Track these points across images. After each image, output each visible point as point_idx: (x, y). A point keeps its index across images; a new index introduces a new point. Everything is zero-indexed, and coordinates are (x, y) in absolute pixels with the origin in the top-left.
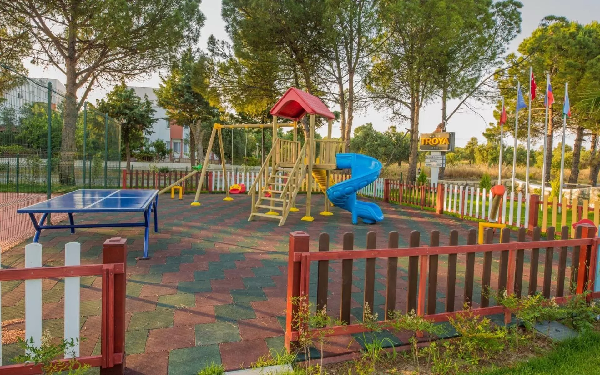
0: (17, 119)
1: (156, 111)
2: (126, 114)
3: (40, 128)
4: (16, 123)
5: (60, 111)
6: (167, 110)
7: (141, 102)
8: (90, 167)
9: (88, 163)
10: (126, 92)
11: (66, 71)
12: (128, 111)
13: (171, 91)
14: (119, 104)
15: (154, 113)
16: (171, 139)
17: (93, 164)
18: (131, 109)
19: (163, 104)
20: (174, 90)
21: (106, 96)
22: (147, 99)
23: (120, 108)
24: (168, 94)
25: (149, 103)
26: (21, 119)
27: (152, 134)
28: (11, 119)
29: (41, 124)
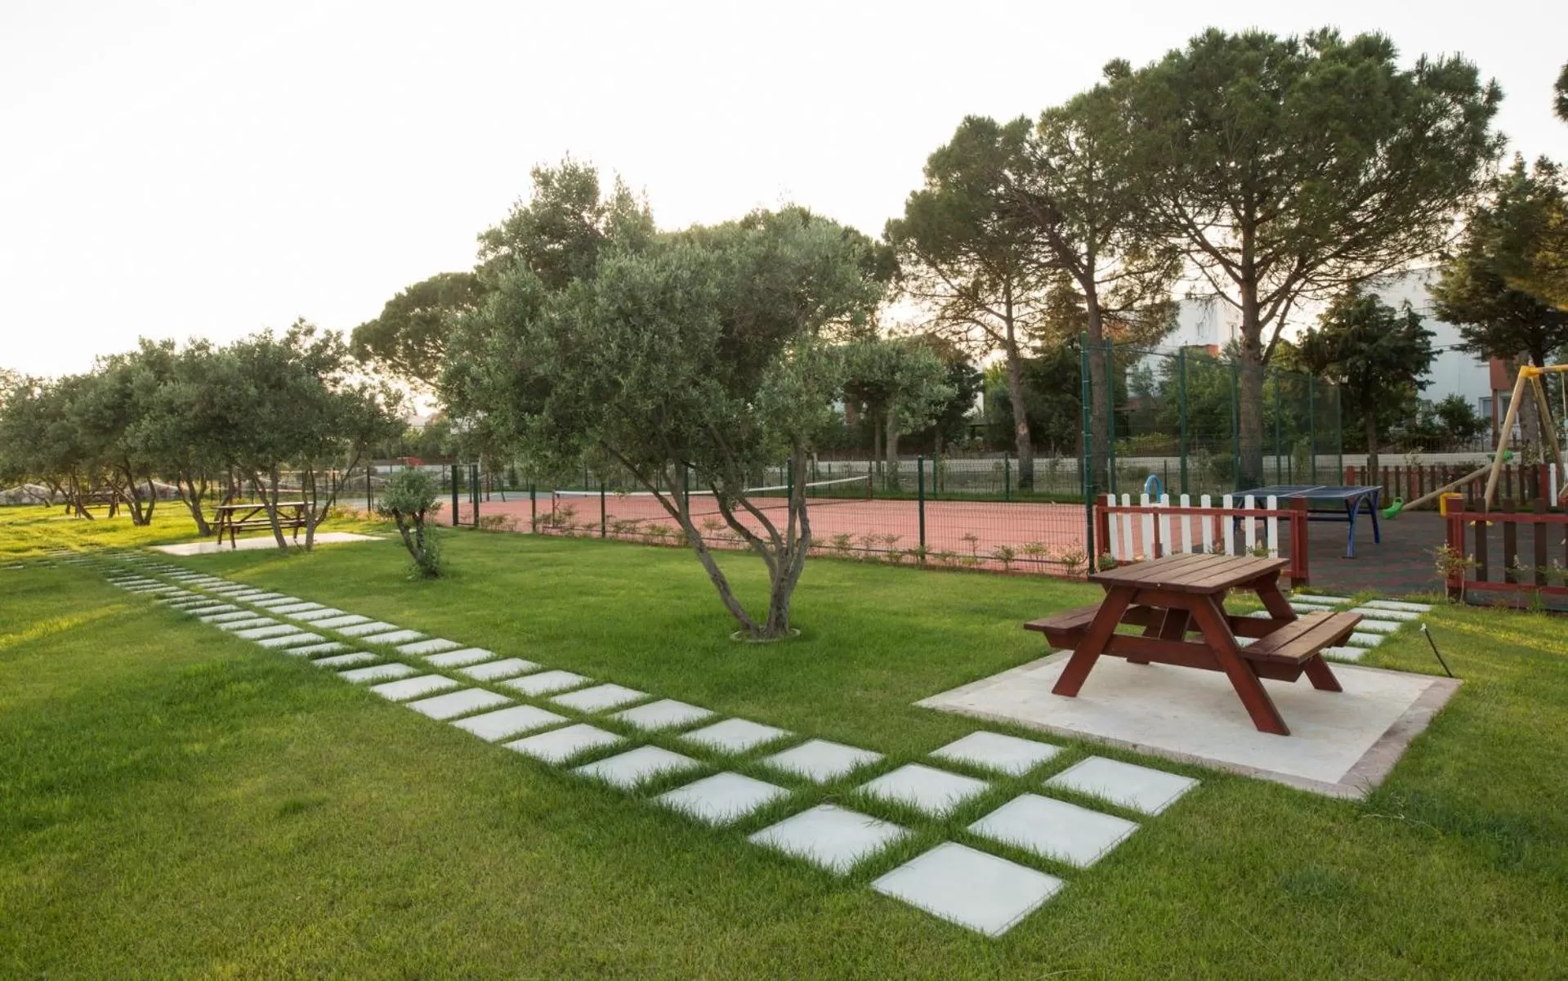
0: (1156, 385)
1: (1433, 334)
2: (1361, 352)
3: (1197, 397)
4: (1154, 393)
5: (1228, 359)
6: (1463, 326)
7: (1397, 317)
8: (1290, 468)
9: (1284, 459)
10: (1359, 304)
11: (1241, 304)
12: (1364, 346)
13: (1468, 283)
14: (1344, 331)
15: (1430, 338)
16: (1495, 391)
17: (1293, 459)
18: (1372, 339)
19: (1452, 314)
20: (1476, 277)
21: (1317, 320)
22: (1409, 310)
23: (1346, 340)
24: (1462, 291)
25: (1414, 319)
26: (1162, 384)
27: (1429, 388)
28: (1147, 388)
29: (1197, 391)
